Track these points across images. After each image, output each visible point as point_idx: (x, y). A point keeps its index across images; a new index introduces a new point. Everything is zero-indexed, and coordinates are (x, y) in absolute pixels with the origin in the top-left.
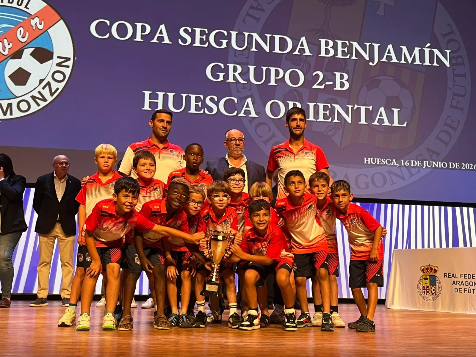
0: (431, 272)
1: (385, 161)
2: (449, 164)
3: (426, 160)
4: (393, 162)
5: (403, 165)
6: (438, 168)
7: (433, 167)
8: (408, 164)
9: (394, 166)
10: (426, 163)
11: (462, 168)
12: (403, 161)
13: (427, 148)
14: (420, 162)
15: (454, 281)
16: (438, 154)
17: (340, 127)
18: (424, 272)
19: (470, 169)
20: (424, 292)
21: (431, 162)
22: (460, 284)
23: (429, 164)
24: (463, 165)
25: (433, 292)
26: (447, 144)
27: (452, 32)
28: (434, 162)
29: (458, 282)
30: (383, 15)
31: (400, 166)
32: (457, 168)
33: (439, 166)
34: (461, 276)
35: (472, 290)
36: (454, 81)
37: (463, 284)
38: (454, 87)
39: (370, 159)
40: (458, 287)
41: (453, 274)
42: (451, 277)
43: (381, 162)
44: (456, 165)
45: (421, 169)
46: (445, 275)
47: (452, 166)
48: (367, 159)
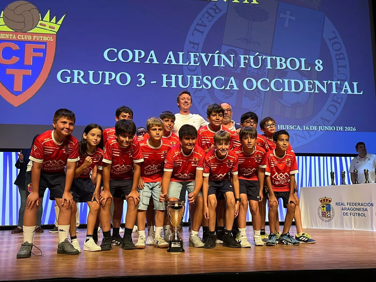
0: (327, 202)
1: (292, 127)
2: (336, 128)
3: (320, 126)
4: (298, 128)
5: (305, 129)
6: (329, 131)
7: (326, 130)
8: (308, 128)
9: (298, 130)
10: (320, 127)
11: (345, 130)
12: (304, 127)
13: (321, 117)
14: (316, 127)
15: (343, 208)
16: (329, 121)
17: (261, 104)
18: (322, 202)
19: (351, 130)
20: (323, 216)
21: (324, 127)
22: (347, 209)
23: (323, 128)
24: (346, 128)
25: (329, 216)
26: (334, 114)
27: (336, 37)
28: (326, 127)
29: (345, 208)
30: (288, 27)
31: (303, 130)
32: (341, 130)
33: (329, 129)
34: (347, 204)
35: (355, 214)
36: (338, 71)
37: (349, 210)
38: (338, 75)
39: (282, 126)
40: (346, 212)
41: (342, 203)
42: (341, 205)
43: (290, 127)
44: (341, 128)
45: (317, 132)
46: (336, 204)
47: (338, 129)
48: (280, 126)
